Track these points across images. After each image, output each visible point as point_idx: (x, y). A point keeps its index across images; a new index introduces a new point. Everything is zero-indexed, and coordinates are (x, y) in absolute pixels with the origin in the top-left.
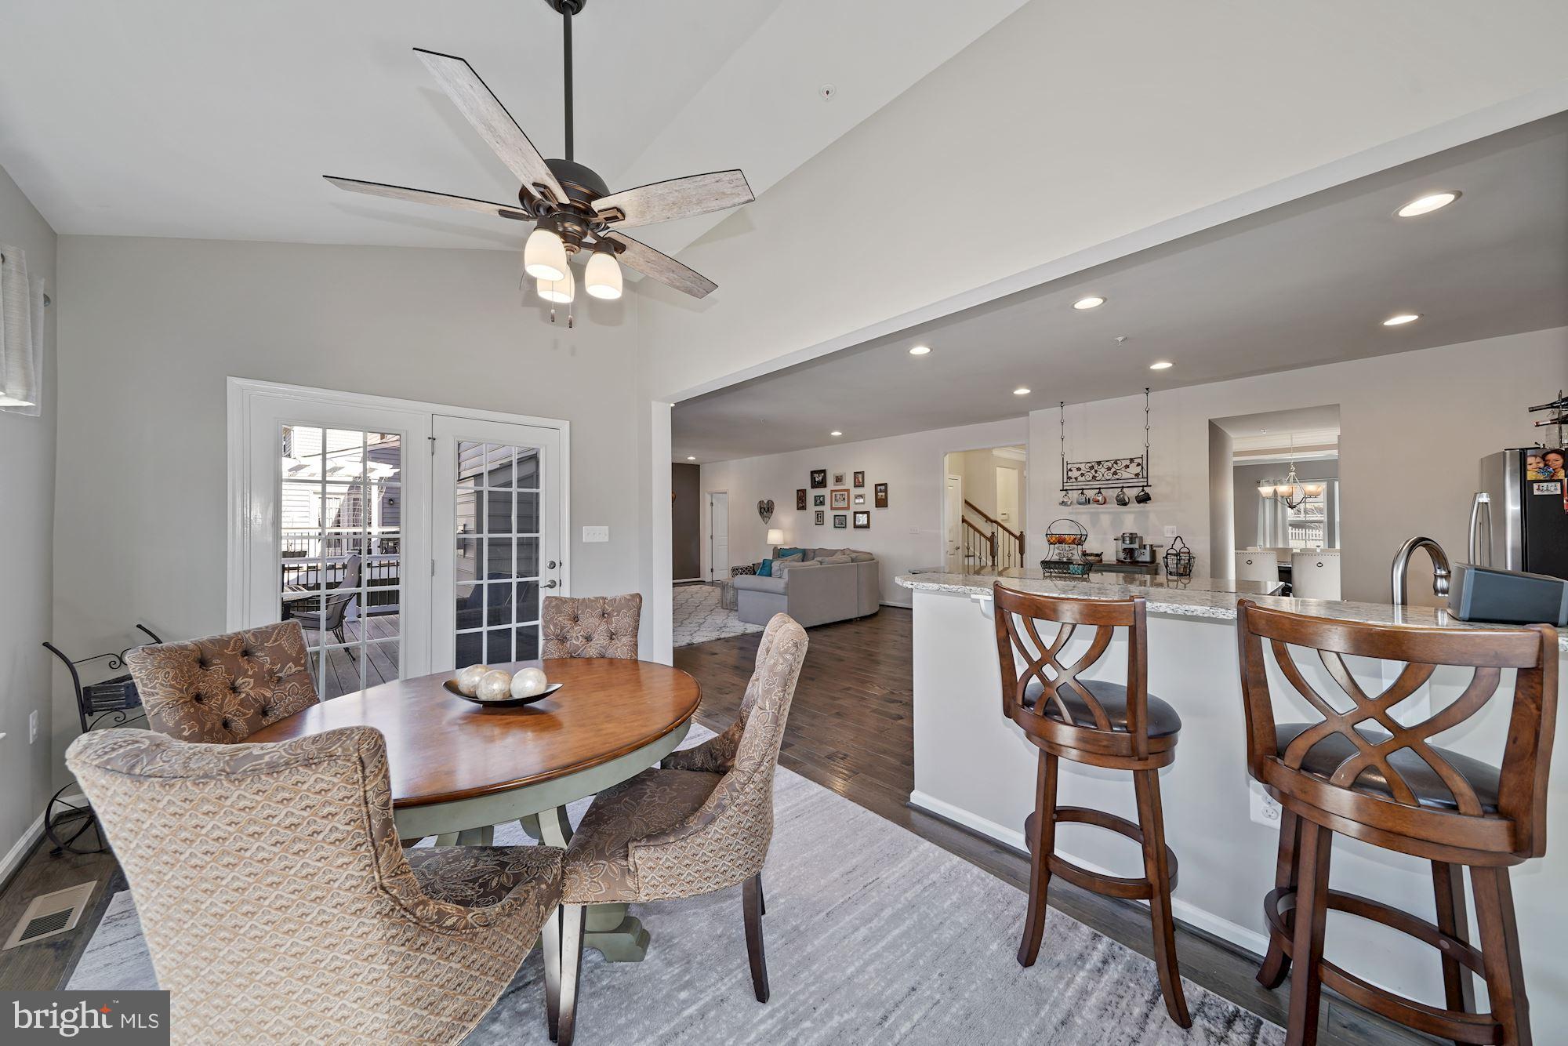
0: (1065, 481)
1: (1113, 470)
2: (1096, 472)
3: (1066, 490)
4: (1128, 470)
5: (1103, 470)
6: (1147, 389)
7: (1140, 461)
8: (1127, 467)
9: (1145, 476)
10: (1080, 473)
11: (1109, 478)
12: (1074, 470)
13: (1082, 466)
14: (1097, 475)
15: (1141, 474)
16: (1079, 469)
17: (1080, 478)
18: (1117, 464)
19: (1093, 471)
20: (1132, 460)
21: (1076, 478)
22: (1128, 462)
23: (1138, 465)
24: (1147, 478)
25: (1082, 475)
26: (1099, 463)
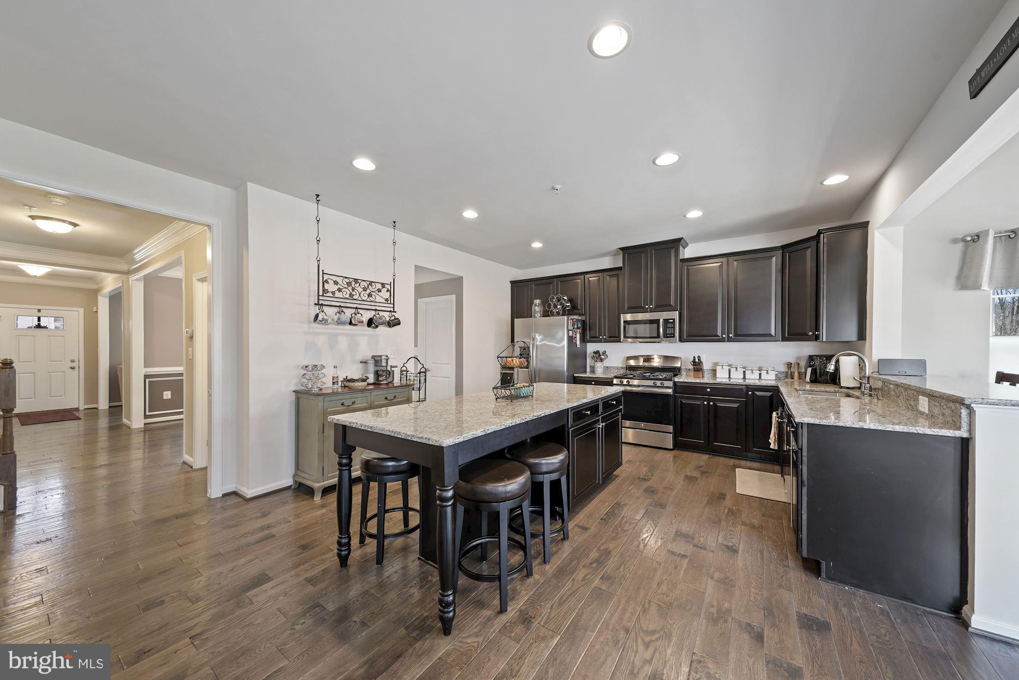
0: (321, 293)
1: (368, 291)
2: (353, 289)
3: (322, 305)
4: (380, 294)
5: (360, 290)
6: (394, 222)
7: (388, 287)
8: (379, 291)
9: (392, 302)
10: (336, 287)
11: (364, 298)
12: (331, 282)
13: (339, 280)
14: (353, 293)
15: (389, 299)
16: (336, 283)
17: (338, 294)
18: (371, 286)
19: (350, 288)
20: (383, 285)
21: (333, 293)
22: (379, 286)
23: (388, 291)
24: (394, 304)
25: (340, 290)
26: (356, 281)
